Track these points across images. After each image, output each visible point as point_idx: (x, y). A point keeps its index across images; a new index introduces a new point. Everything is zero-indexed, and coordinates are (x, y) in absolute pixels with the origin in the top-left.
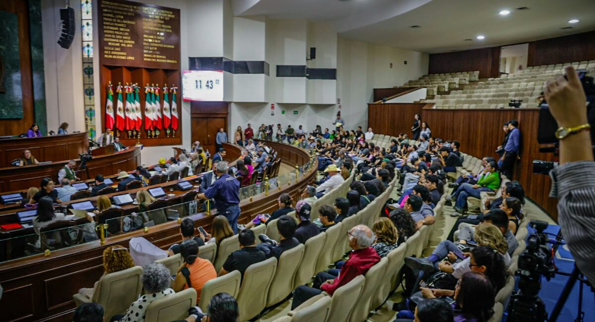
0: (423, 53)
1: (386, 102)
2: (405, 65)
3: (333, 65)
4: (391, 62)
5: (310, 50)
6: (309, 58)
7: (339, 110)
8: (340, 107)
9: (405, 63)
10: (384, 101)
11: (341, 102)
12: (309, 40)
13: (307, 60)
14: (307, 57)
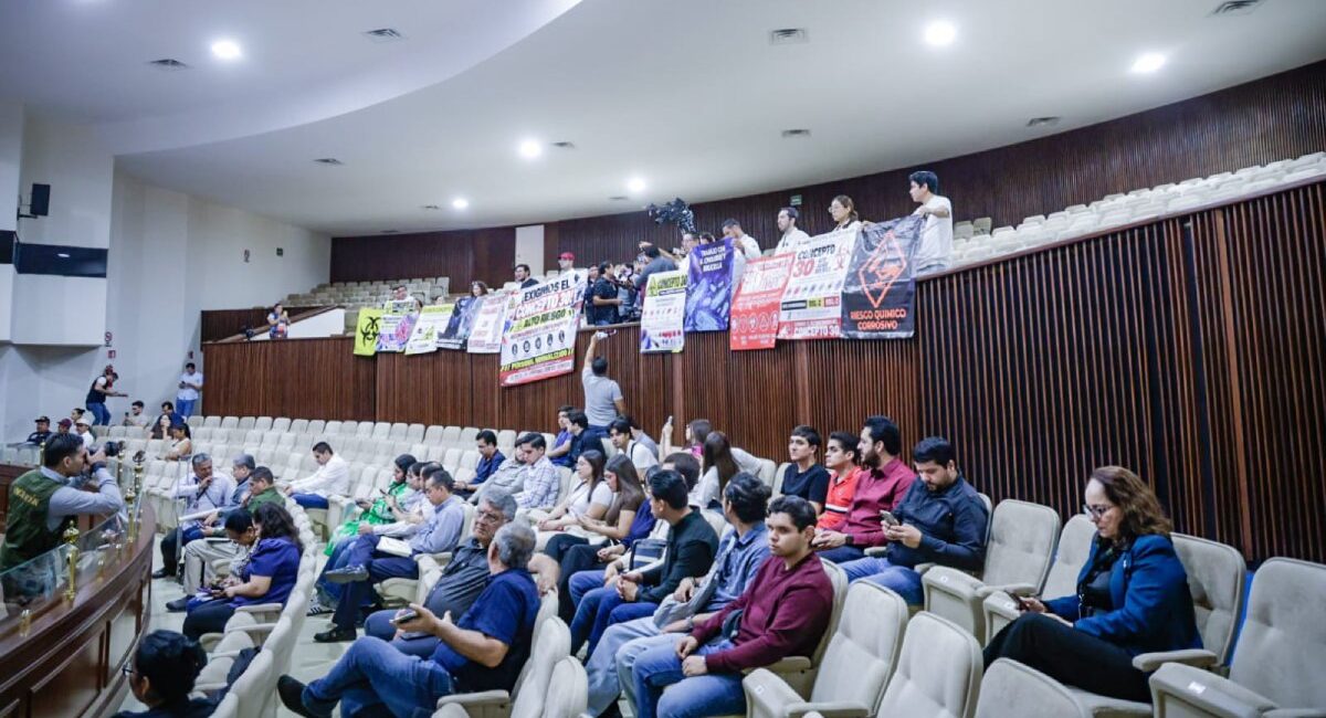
0: (315, 233)
1: (252, 339)
2: (279, 258)
3: (99, 240)
4: (248, 249)
5: (30, 189)
6: (26, 210)
7: (109, 362)
8: (111, 354)
9: (280, 252)
10: (249, 336)
11: (113, 342)
12: (27, 165)
13: (19, 216)
14: (19, 210)
